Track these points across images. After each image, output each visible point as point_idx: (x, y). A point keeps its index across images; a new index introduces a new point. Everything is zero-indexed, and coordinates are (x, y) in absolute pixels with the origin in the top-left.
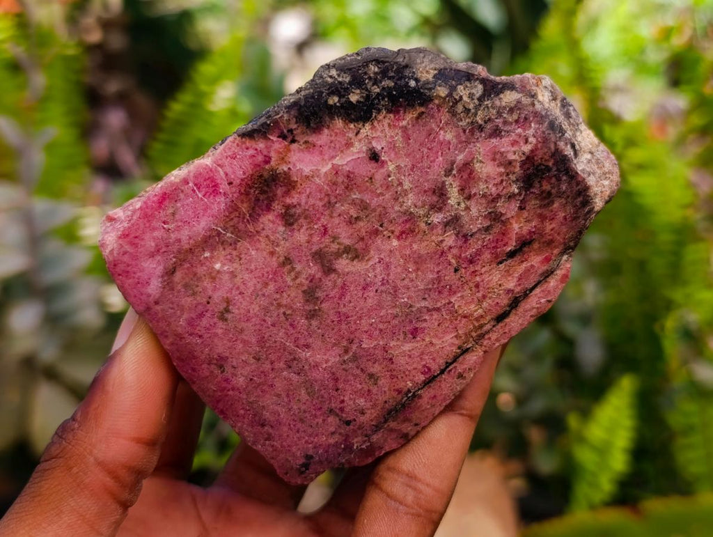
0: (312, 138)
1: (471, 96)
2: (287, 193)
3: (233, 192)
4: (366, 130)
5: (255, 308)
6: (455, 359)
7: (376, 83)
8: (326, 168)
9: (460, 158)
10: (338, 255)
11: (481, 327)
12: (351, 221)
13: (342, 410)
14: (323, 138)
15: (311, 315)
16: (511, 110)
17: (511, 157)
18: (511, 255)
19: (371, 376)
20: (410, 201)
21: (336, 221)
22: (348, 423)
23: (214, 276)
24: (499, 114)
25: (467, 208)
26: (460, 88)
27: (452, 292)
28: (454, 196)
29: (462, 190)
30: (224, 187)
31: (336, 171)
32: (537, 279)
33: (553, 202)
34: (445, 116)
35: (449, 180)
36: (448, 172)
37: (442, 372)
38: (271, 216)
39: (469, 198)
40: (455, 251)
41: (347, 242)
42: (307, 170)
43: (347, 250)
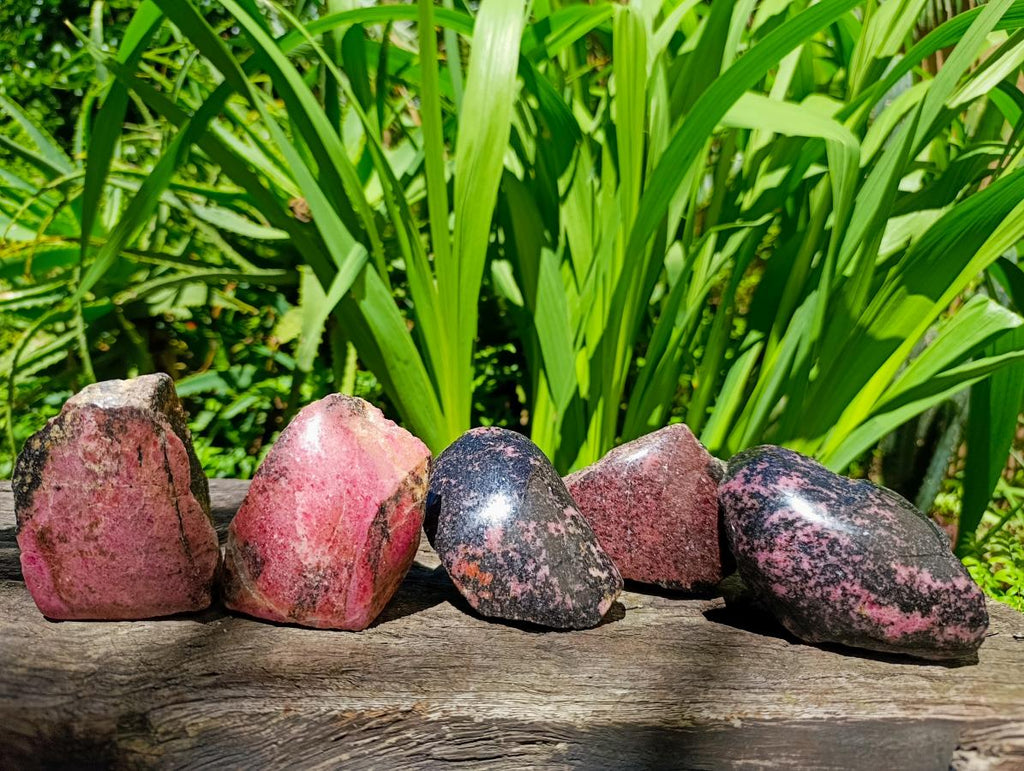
0: (35, 508)
1: (57, 432)
2: (52, 533)
3: (39, 553)
4: (44, 484)
5: (96, 578)
6: (178, 510)
7: (27, 467)
8: (50, 511)
9: (80, 454)
10: (92, 531)
11: (168, 491)
12: (80, 516)
13: (171, 571)
14: (37, 504)
15: (113, 557)
16: (74, 419)
17: (93, 433)
18: (140, 458)
19: (161, 550)
20: (86, 487)
21: (76, 522)
22: (180, 572)
23: (72, 584)
24: (73, 426)
25: (104, 465)
26: (52, 435)
27: (141, 495)
28: (96, 468)
29: (95, 463)
30: (34, 555)
31: (54, 508)
32: (162, 454)
33: (126, 428)
34: (58, 449)
35: (87, 465)
36: (83, 464)
37: (180, 519)
38: (58, 546)
39: (100, 461)
40: (120, 482)
41: (87, 524)
42: (47, 519)
43: (91, 526)
